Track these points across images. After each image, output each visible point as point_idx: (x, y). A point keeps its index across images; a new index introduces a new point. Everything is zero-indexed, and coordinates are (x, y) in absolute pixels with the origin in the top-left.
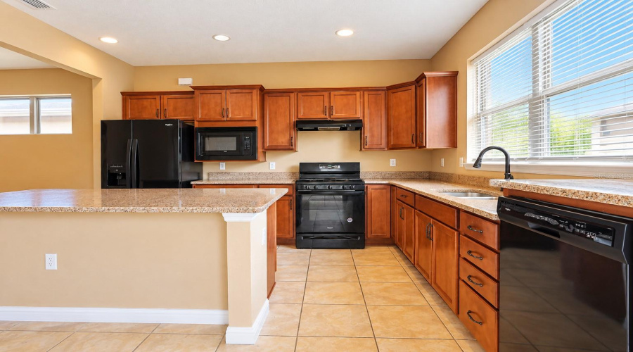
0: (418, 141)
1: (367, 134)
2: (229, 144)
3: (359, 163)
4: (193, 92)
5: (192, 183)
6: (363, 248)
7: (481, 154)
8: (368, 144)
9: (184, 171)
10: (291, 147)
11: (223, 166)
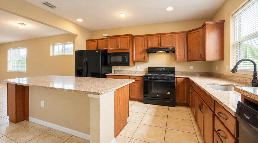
0: (202, 57)
1: (177, 54)
2: (119, 59)
3: (174, 68)
4: (107, 39)
5: (106, 74)
6: (174, 107)
7: (238, 64)
8: (178, 59)
9: (103, 70)
10: (145, 60)
11: (120, 68)
